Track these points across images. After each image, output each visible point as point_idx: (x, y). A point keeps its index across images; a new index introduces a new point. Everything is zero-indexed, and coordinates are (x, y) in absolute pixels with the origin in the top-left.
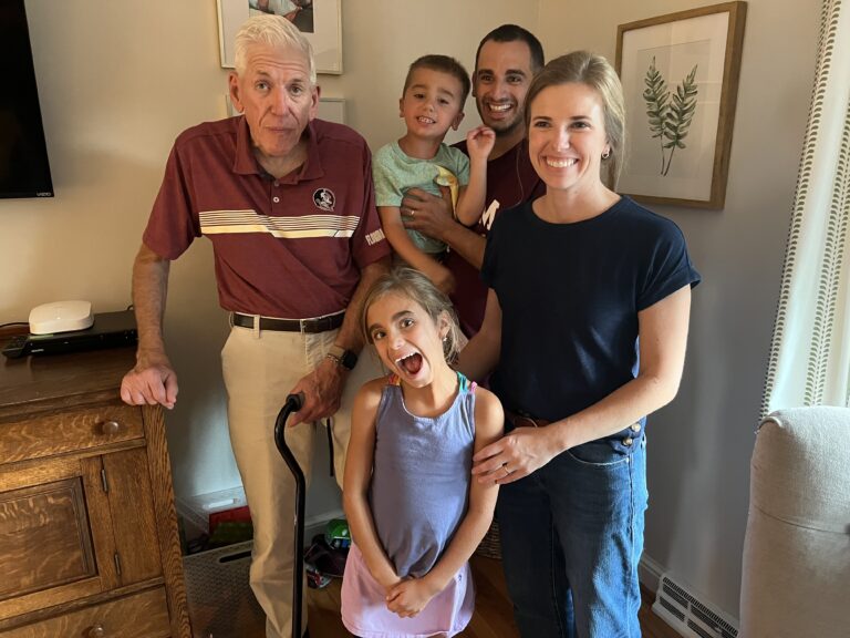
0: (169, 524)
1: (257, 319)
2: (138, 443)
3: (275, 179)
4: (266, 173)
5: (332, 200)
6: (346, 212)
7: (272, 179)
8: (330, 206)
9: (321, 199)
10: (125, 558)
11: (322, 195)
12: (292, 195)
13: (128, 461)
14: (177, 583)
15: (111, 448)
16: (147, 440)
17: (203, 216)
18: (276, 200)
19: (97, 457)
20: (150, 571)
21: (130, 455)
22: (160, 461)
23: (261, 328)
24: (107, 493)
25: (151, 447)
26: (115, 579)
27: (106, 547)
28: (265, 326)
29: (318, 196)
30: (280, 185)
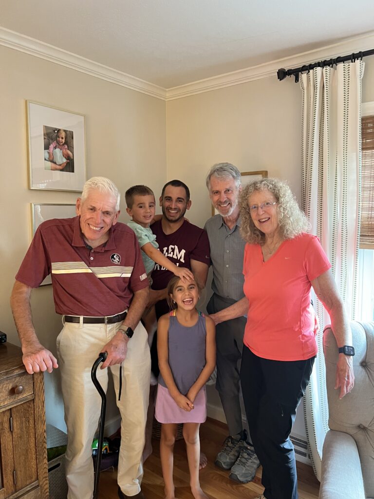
0: (43, 445)
1: (82, 318)
2: (30, 398)
3: (92, 249)
4: (88, 245)
5: (119, 259)
6: (126, 265)
7: (90, 248)
8: (119, 262)
9: (114, 259)
10: (19, 472)
11: (115, 256)
12: (101, 257)
13: (24, 409)
14: (45, 483)
15: (17, 403)
16: (35, 395)
17: (54, 265)
18: (92, 258)
19: (8, 410)
20: (31, 478)
21: (25, 406)
22: (41, 407)
23: (84, 323)
24: (12, 432)
25: (37, 399)
26: (12, 488)
27: (9, 468)
28: (86, 321)
29: (113, 257)
30: (94, 251)
